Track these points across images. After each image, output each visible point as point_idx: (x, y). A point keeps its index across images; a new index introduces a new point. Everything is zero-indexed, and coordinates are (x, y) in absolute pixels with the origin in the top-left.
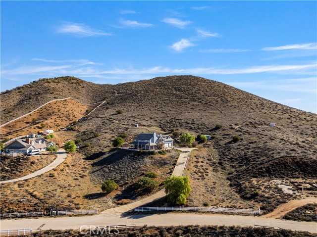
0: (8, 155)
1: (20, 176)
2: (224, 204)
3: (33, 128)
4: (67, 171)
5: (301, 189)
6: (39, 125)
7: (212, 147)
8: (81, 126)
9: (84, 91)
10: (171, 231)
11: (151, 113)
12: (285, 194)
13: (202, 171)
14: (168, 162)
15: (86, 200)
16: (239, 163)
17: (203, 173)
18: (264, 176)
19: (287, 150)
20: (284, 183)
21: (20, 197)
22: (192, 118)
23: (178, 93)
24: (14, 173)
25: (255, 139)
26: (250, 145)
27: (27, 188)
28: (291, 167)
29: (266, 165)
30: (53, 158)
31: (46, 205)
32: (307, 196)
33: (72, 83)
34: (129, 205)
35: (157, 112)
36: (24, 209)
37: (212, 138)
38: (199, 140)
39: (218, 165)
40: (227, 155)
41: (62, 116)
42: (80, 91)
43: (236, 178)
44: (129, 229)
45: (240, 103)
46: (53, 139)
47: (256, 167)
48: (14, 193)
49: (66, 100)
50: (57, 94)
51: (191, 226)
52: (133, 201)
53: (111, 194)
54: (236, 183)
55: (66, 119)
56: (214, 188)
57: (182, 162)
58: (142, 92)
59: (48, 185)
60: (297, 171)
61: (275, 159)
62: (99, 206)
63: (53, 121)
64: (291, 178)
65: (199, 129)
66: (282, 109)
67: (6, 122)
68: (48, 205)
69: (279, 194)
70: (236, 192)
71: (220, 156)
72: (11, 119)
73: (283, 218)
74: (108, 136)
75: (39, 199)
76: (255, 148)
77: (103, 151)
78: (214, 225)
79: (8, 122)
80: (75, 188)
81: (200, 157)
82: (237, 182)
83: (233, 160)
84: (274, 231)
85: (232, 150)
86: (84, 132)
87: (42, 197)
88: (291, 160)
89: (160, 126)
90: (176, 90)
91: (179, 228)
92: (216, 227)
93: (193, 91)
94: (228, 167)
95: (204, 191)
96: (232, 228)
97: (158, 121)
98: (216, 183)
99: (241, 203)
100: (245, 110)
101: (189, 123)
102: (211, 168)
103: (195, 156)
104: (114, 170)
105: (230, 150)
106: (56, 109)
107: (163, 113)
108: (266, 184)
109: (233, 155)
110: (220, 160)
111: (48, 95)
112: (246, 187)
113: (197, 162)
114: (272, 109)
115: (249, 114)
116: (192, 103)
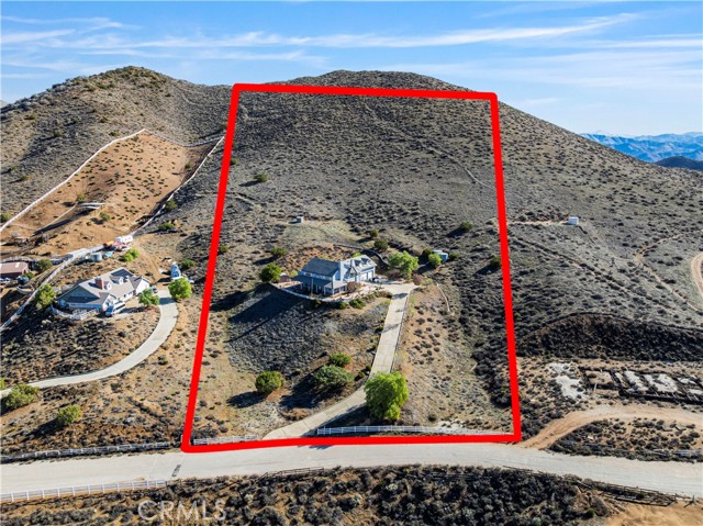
0: (71, 316)
1: (106, 365)
2: (462, 417)
3: (85, 223)
4: (187, 346)
5: (592, 386)
6: (97, 215)
7: (449, 282)
8: (185, 220)
9: (171, 106)
10: (378, 475)
11: (328, 181)
12: (563, 400)
13: (429, 342)
14: (368, 324)
15: (233, 409)
16: (497, 320)
17: (430, 346)
18: (536, 354)
19: (587, 295)
20: (568, 371)
21: (124, 414)
22: (412, 197)
23: (384, 124)
24: (94, 358)
25: (532, 263)
26: (520, 278)
27: (129, 393)
28: (586, 336)
29: (544, 331)
30: (154, 317)
31: (170, 427)
32: (598, 403)
33: (143, 86)
34: (306, 420)
35: (339, 178)
36: (138, 436)
37: (452, 258)
38: (426, 262)
39: (459, 325)
40: (476, 303)
41: (136, 183)
42: (163, 107)
43: (487, 356)
44: (314, 474)
45: (516, 156)
46: (137, 260)
47: (526, 333)
48: (111, 406)
49: (135, 139)
50: (115, 123)
51: (408, 467)
52: (312, 411)
53: (272, 395)
54: (487, 368)
55: (147, 193)
56: (449, 379)
57: (393, 323)
58: (306, 119)
59: (161, 384)
60: (596, 343)
61: (561, 318)
62: (257, 424)
63: (121, 200)
64: (582, 357)
65: (426, 229)
66: (600, 169)
67: (23, 207)
68: (173, 427)
69: (553, 399)
70: (485, 388)
71: (463, 303)
72: (32, 198)
73: (551, 449)
74: (246, 250)
75: (156, 416)
76: (529, 286)
77: (242, 290)
78: (444, 463)
79: (28, 208)
80: (209, 384)
81: (427, 309)
82: (489, 364)
83: (487, 313)
84: (530, 477)
85: (487, 290)
86: (196, 237)
87: (160, 412)
88: (588, 321)
89: (348, 218)
90: (379, 116)
91: (390, 470)
92: (445, 468)
93: (417, 122)
94: (476, 330)
95: (431, 389)
96: (469, 470)
97: (344, 204)
98: (452, 366)
99: (489, 415)
100: (522, 176)
101: (406, 214)
102: (445, 333)
103: (417, 308)
104: (270, 340)
105: (481, 291)
106: (121, 166)
107: (353, 181)
108: (537, 373)
109: (487, 301)
110: (463, 312)
111: (96, 127)
112: (501, 380)
113: (421, 322)
114: (579, 171)
115: (530, 187)
116: (414, 154)
